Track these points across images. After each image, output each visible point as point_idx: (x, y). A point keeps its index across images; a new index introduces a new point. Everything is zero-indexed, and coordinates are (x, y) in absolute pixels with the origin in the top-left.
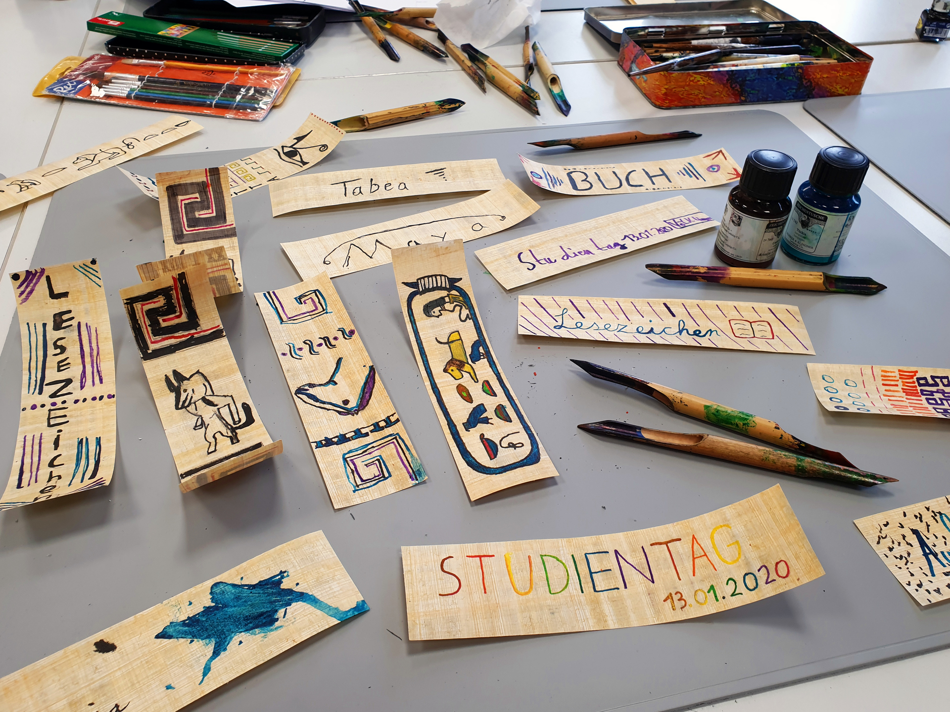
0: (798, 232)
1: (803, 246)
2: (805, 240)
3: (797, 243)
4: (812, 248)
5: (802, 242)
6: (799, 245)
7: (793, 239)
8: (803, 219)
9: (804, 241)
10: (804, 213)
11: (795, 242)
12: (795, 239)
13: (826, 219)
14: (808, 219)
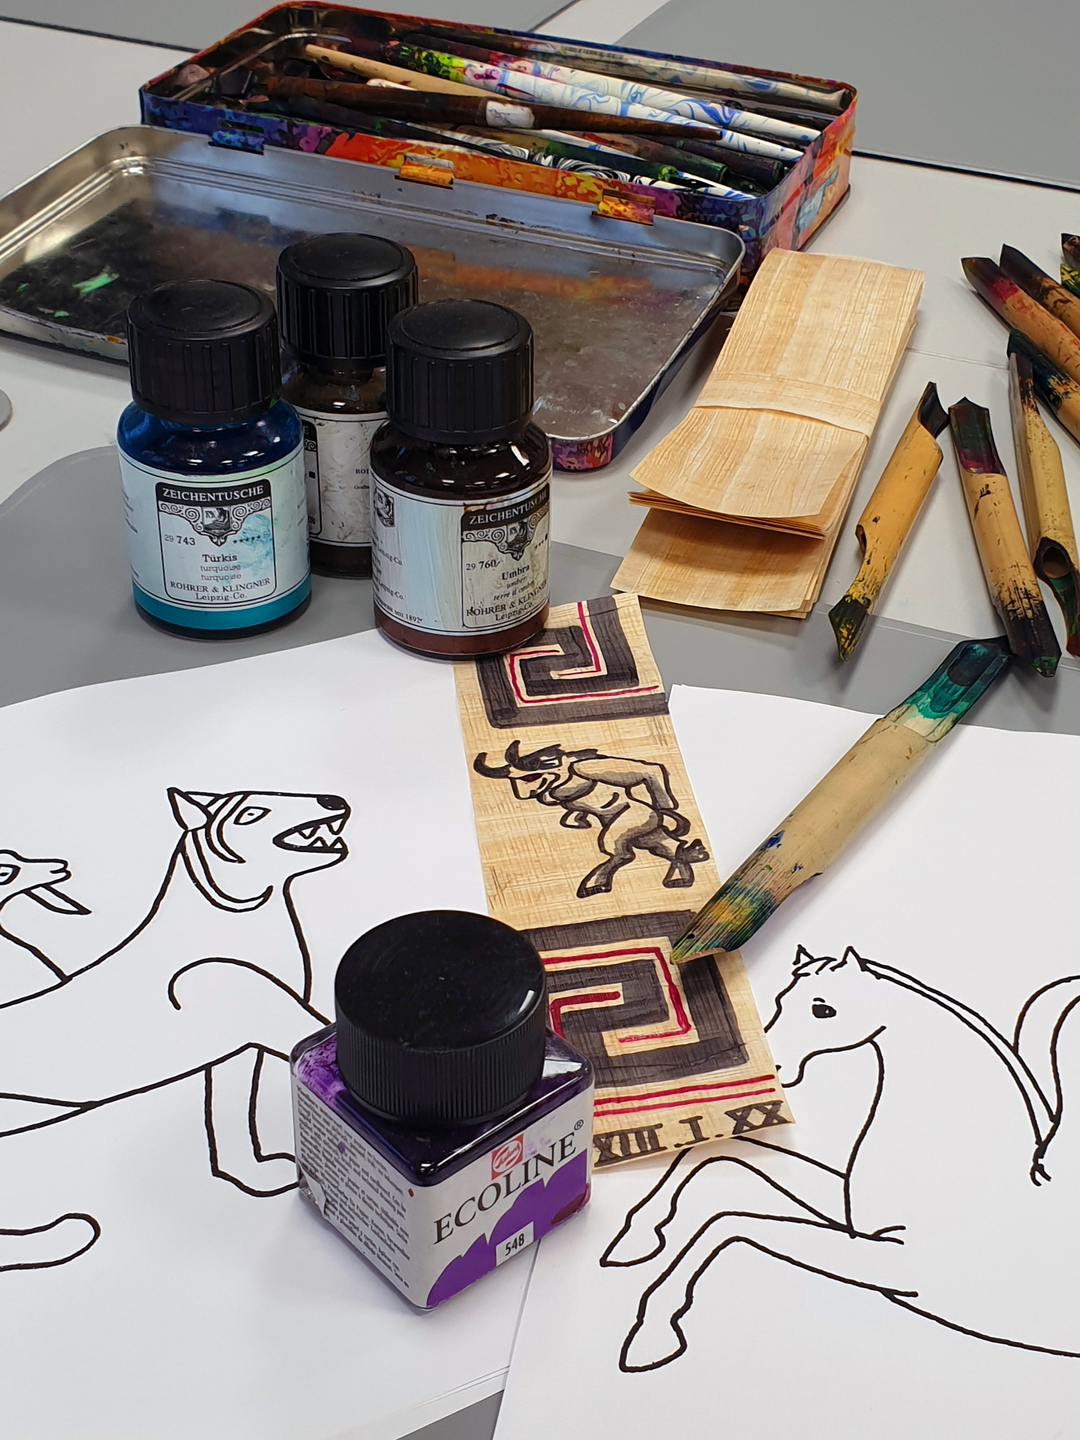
0: (210, 563)
1: (242, 591)
2: (241, 572)
3: (221, 593)
4: (267, 581)
5: (234, 583)
6: (230, 594)
7: (205, 589)
8: (208, 521)
9: (239, 576)
10: (203, 504)
11: (215, 594)
12: (210, 585)
13: (266, 484)
14: (223, 513)
